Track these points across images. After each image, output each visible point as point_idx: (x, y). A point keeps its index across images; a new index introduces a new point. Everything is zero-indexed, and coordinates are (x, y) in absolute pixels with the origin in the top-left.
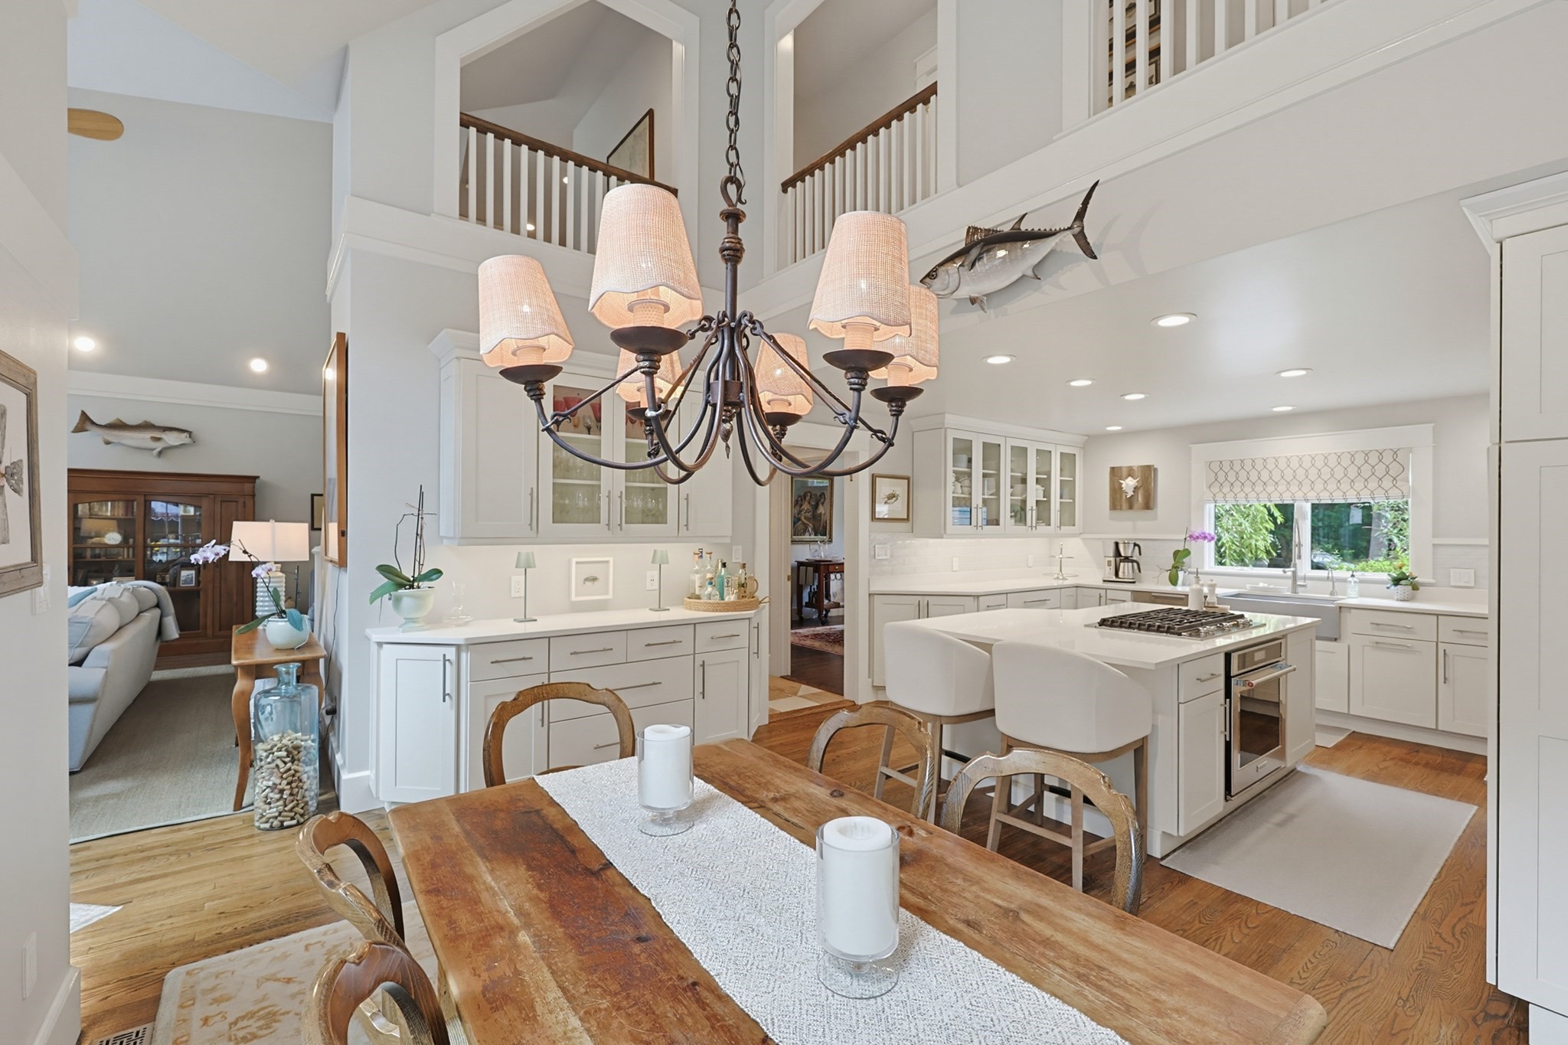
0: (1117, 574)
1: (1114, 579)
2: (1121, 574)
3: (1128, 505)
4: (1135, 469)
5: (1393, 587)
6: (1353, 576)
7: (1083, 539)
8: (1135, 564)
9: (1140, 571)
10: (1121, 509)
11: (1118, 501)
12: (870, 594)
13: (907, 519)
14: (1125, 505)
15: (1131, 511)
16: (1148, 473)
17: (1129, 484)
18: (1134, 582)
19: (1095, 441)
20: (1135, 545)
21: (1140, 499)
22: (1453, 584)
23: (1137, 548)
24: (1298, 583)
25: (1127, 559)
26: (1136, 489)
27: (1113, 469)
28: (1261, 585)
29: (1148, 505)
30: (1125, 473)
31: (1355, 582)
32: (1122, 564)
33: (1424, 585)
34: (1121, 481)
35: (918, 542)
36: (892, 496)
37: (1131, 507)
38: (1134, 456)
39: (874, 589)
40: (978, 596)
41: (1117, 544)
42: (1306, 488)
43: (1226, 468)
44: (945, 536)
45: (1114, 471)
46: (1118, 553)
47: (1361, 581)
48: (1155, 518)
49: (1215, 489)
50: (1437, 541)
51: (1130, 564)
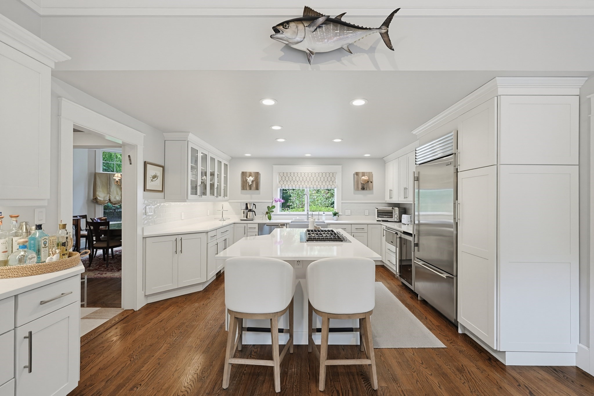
0: (247, 217)
1: (246, 219)
2: (248, 217)
3: (249, 188)
4: (252, 173)
5: (334, 216)
6: (324, 213)
7: (229, 202)
8: (254, 212)
9: (255, 215)
10: (246, 190)
11: (245, 186)
12: (143, 238)
13: (162, 191)
14: (248, 188)
15: (250, 190)
16: (257, 175)
17: (250, 179)
18: (253, 220)
19: (235, 159)
20: (254, 204)
21: (254, 186)
22: (346, 214)
23: (254, 205)
24: (309, 217)
25: (250, 210)
26: (253, 182)
27: (243, 173)
28: (298, 218)
29: (257, 188)
30: (248, 174)
31: (325, 215)
32: (249, 212)
33: (341, 215)
34: (247, 178)
35: (166, 204)
36: (155, 177)
37: (250, 189)
38: (251, 168)
39: (146, 234)
40: (207, 232)
41: (247, 204)
42: (310, 184)
43: (285, 175)
44: (187, 201)
45: (243, 174)
46: (247, 208)
47: (326, 215)
48: (260, 194)
49: (282, 183)
50: (343, 202)
51: (252, 212)
